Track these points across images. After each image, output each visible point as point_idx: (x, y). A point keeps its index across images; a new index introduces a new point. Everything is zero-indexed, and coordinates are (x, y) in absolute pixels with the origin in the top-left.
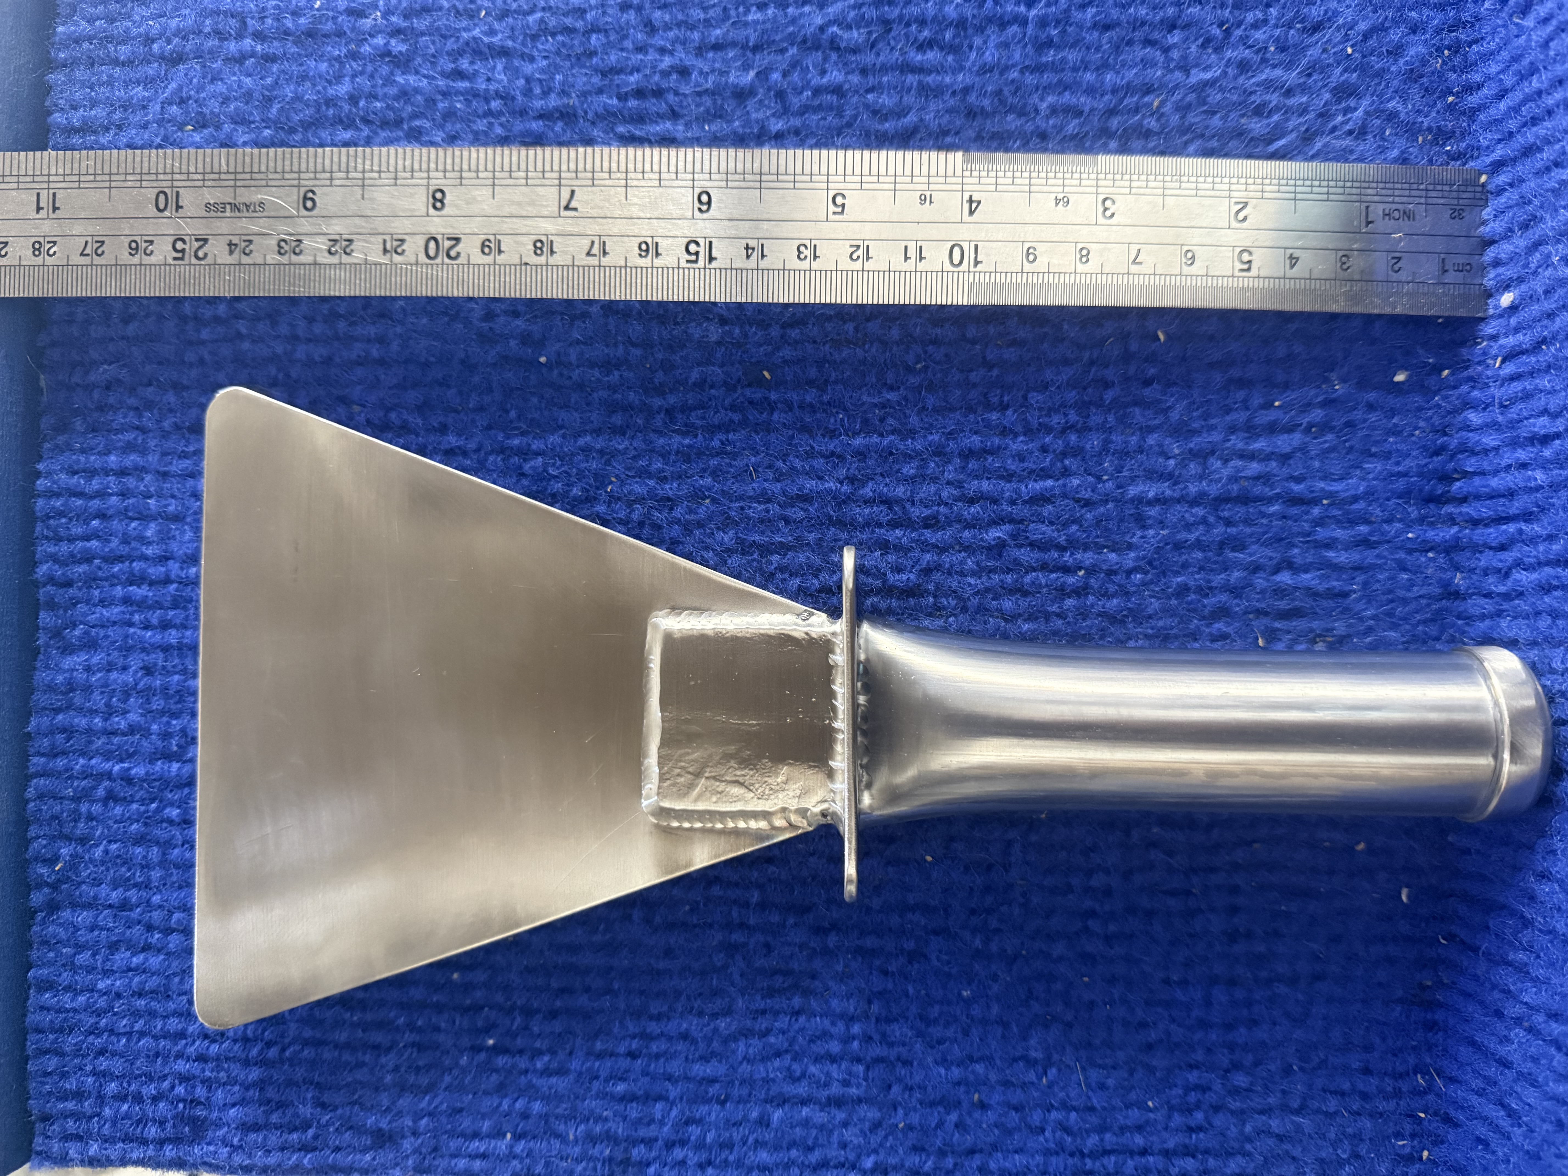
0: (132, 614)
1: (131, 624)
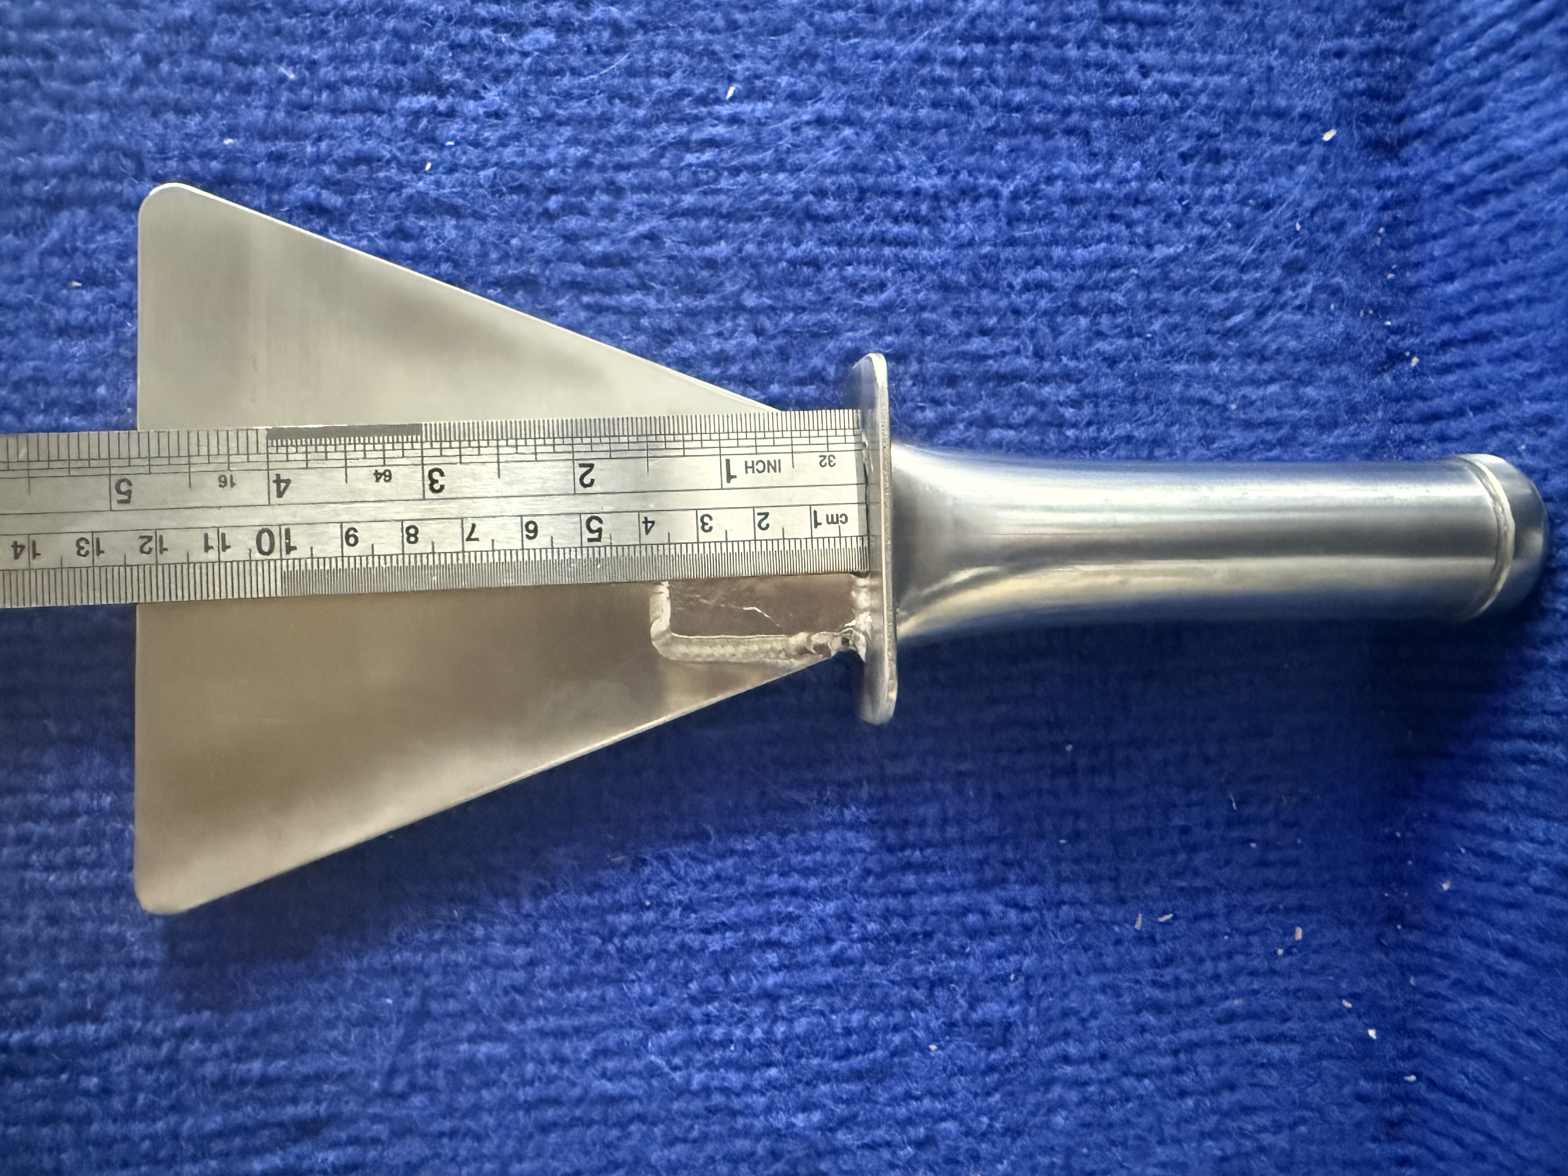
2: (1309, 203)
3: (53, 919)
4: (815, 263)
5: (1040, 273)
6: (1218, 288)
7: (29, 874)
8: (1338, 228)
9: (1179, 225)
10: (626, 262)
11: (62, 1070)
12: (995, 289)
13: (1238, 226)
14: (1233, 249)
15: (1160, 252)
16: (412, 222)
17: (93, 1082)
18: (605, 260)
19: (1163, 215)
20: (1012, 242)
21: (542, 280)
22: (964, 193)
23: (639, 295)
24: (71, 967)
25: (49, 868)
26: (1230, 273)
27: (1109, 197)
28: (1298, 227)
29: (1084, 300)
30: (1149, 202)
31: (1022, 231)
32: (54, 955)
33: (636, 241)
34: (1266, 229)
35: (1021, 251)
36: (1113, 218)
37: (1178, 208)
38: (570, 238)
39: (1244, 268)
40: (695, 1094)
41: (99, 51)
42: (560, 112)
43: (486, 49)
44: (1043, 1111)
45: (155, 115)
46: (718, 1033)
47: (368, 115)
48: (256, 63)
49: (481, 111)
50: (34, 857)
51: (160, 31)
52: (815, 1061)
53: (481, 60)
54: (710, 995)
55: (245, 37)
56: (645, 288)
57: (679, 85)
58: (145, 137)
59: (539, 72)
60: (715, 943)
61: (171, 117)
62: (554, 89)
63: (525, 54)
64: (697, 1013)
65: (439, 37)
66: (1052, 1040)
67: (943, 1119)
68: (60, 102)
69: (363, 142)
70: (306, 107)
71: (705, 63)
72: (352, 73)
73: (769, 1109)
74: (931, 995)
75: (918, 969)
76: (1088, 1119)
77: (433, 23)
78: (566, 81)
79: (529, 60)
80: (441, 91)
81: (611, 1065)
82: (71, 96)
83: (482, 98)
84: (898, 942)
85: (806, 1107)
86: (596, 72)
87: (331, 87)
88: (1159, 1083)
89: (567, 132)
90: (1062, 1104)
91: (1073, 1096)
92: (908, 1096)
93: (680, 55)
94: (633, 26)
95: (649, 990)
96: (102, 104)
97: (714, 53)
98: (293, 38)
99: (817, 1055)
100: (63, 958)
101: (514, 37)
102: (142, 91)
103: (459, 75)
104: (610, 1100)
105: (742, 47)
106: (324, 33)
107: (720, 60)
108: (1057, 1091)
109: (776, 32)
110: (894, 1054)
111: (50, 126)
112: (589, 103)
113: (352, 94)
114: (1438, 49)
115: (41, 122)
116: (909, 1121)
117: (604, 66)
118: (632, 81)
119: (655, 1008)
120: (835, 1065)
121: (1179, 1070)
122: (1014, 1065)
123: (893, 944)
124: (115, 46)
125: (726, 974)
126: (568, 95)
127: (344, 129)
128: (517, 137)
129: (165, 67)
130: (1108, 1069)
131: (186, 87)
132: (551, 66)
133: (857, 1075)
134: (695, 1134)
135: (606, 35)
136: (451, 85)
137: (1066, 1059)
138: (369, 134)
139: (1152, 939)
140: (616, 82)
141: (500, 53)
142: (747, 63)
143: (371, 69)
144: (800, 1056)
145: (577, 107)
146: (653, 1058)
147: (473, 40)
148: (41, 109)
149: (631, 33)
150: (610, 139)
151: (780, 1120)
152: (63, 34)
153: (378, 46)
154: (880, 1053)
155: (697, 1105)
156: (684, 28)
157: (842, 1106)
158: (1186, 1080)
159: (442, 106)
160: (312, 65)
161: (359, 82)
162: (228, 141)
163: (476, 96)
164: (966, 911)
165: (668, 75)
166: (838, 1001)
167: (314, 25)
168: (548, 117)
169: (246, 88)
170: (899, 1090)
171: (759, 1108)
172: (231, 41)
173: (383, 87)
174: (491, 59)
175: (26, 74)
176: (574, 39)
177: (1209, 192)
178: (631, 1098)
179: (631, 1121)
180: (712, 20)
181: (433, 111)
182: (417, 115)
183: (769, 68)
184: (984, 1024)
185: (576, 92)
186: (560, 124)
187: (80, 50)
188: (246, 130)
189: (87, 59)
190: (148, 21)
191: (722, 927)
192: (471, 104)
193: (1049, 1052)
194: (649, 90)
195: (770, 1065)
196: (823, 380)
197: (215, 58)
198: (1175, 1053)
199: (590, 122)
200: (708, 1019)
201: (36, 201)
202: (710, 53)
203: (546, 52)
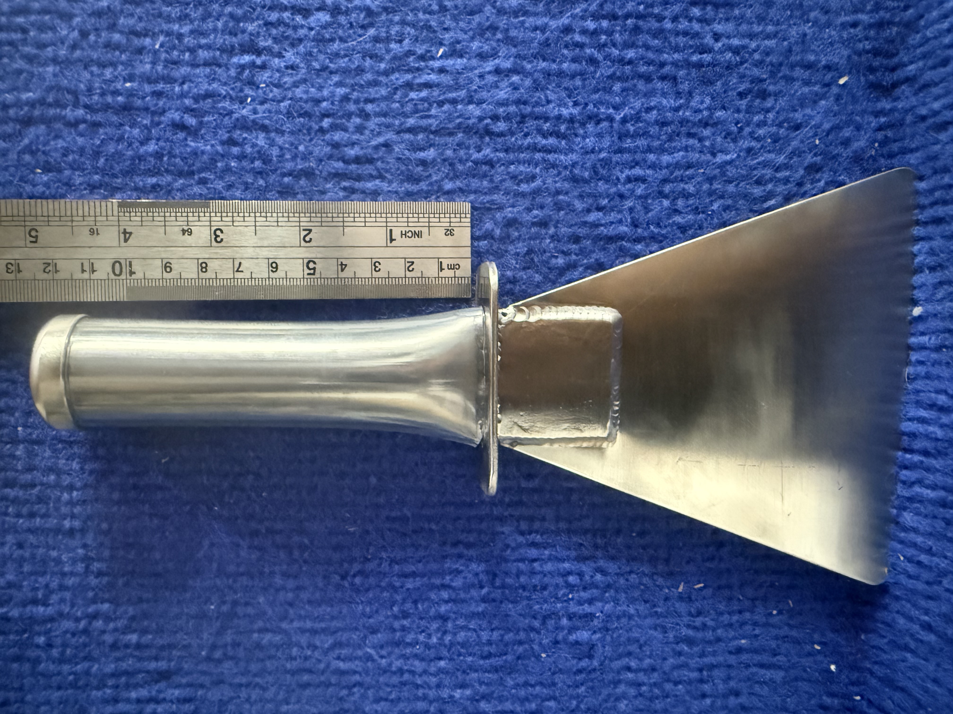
2: (827, 126)
3: (20, 546)
4: (491, 163)
5: (638, 171)
6: (759, 182)
7: (7, 519)
8: (846, 143)
9: (735, 140)
10: (370, 161)
11: (25, 631)
12: (607, 181)
13: (775, 141)
14: (772, 156)
15: (720, 158)
16: (237, 134)
17: (41, 640)
18: (357, 160)
19: (724, 133)
20: (620, 151)
21: (317, 172)
22: (590, 118)
23: (377, 182)
24: (31, 574)
25: (18, 515)
26: (768, 172)
27: (688, 121)
28: (817, 142)
29: (667, 188)
30: (715, 124)
31: (628, 143)
32: (21, 566)
33: (376, 148)
34: (795, 143)
35: (626, 157)
36: (690, 135)
37: (734, 129)
38: (336, 145)
39: (778, 169)
40: (394, 673)
41: (53, 29)
42: (332, 65)
43: (287, 25)
44: (612, 699)
45: (86, 68)
46: (409, 638)
47: (214, 67)
48: (146, 35)
49: (283, 65)
50: (10, 509)
51: (90, 15)
52: (470, 659)
53: (284, 32)
54: (405, 615)
55: (140, 19)
56: (381, 177)
57: (407, 48)
58: (80, 81)
59: (320, 40)
60: (410, 584)
61: (95, 69)
62: (329, 51)
63: (311, 29)
64: (397, 625)
65: (258, 19)
66: (620, 657)
67: (548, 700)
68: (30, 59)
69: (210, 84)
70: (175, 63)
71: (424, 34)
72: (203, 41)
73: (438, 686)
74: (544, 623)
75: (537, 607)
76: (641, 707)
77: (254, 10)
78: (336, 46)
79: (313, 33)
80: (258, 52)
81: (344, 652)
82: (36, 56)
83: (284, 57)
84: (524, 590)
85: (463, 686)
86: (356, 39)
87: (192, 50)
88: (689, 688)
89: (336, 78)
90: (624, 696)
91: (632, 692)
92: (526, 684)
93: (408, 29)
94: (380, 10)
95: (368, 609)
96: (55, 61)
97: (430, 27)
98: (169, 19)
99: (470, 655)
100: (26, 568)
101: (305, 17)
102: (78, 53)
103: (270, 42)
104: (343, 673)
105: (448, 23)
106: (187, 16)
107: (435, 32)
108: (622, 688)
109: (472, 13)
110: (519, 658)
111: (25, 75)
112: (350, 60)
113: (203, 54)
114: (922, 23)
115: (19, 72)
116: (527, 699)
117: (360, 36)
118: (378, 45)
119: (371, 620)
120: (481, 662)
121: (701, 681)
122: (594, 670)
123: (521, 591)
124: (63, 26)
125: (415, 602)
126: (337, 55)
127: (198, 77)
128: (305, 81)
129: (92, 38)
130: (655, 677)
131: (104, 50)
132: (327, 36)
133: (496, 670)
134: (393, 696)
135: (362, 16)
136: (265, 48)
137: (629, 669)
138: (214, 79)
139: (690, 599)
140: (368, 46)
141: (295, 28)
142: (452, 34)
143: (215, 38)
144: (460, 655)
145: (343, 63)
146: (369, 650)
147: (278, 20)
148: (19, 64)
149: (378, 14)
150: (363, 83)
151: (445, 693)
152: (33, 18)
153: (220, 24)
154: (509, 658)
155: (395, 680)
156: (412, 11)
157: (484, 687)
158: (706, 688)
159: (259, 62)
160: (180, 36)
161: (208, 47)
162: (128, 85)
163: (280, 55)
164: (569, 573)
165: (400, 42)
166: (484, 624)
167: (181, 11)
168: (324, 68)
169: (140, 51)
170: (521, 680)
171: (433, 685)
172: (131, 22)
173: (222, 50)
174: (290, 32)
175: (11, 43)
176: (342, 19)
177: (756, 118)
178: (355, 672)
179: (354, 686)
180: (430, 5)
181: (253, 65)
182: (242, 67)
183: (466, 37)
184: (577, 643)
185: (342, 52)
186: (331, 73)
187: (42, 28)
188: (140, 77)
189: (46, 33)
190: (82, 9)
191: (414, 575)
192: (276, 60)
193: (617, 664)
194: (388, 51)
195: (440, 659)
196: (493, 238)
197: (121, 32)
198: (701, 670)
199: (350, 72)
200: (403, 629)
201: (17, 120)
202: (428, 27)
203: (324, 27)
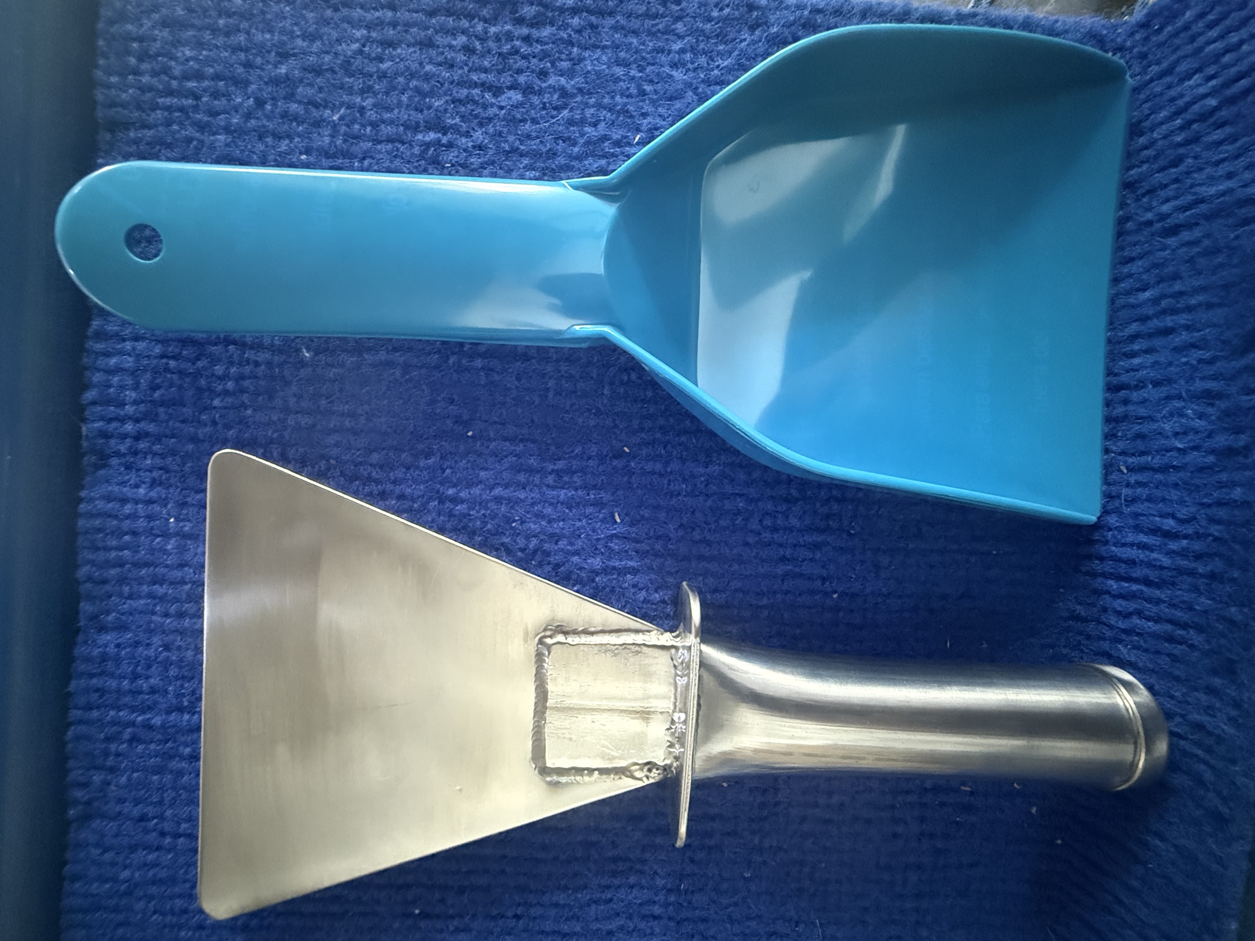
0: (155, 605)
1: (153, 613)
41: (228, 96)
42: (522, 147)
43: (475, 103)
45: (260, 138)
47: (396, 144)
48: (325, 107)
49: (470, 144)
51: (266, 83)
53: (473, 110)
55: (321, 89)
57: (603, 133)
58: (254, 152)
59: (511, 120)
61: (269, 140)
62: (519, 133)
63: (501, 108)
65: (445, 94)
68: (202, 127)
69: (391, 162)
70: (356, 137)
71: (621, 118)
72: (387, 116)
77: (442, 85)
78: (528, 127)
79: (503, 112)
80: (444, 130)
82: (208, 125)
83: (471, 136)
86: (548, 121)
87: (374, 125)
89: (526, 161)
93: (604, 112)
94: (575, 91)
96: (227, 130)
97: (627, 111)
98: (350, 91)
101: (495, 95)
102: (253, 123)
103: (457, 120)
105: (647, 108)
106: (370, 88)
107: (632, 117)
109: (671, 99)
111: (195, 143)
112: (541, 142)
113: (386, 130)
115: (189, 140)
117: (553, 117)
118: (572, 128)
124: (238, 92)
126: (528, 137)
127: (380, 152)
128: (493, 163)
129: (268, 107)
131: (280, 121)
132: (519, 116)
135: (556, 96)
136: (452, 127)
138: (396, 156)
140: (561, 128)
141: (485, 107)
142: (649, 119)
143: (399, 113)
145: (534, 144)
147: (467, 97)
148: (190, 131)
149: (573, 96)
150: (554, 166)
152: (206, 83)
153: (404, 98)
156: (608, 93)
159: (444, 140)
160: (362, 110)
161: (392, 122)
162: (304, 157)
163: (467, 135)
165: (595, 125)
167: (364, 83)
168: (514, 150)
169: (318, 124)
172: (310, 92)
173: (407, 127)
174: (479, 110)
175: (181, 109)
176: (535, 100)
180: (628, 88)
181: (438, 142)
182: (428, 145)
183: (664, 123)
185: (534, 134)
186: (521, 155)
187: (216, 95)
188: (317, 150)
189: (219, 100)
190: (260, 77)
192: (464, 140)
194: (582, 135)
197: (300, 102)
199: (541, 155)
202: (625, 112)
203: (516, 106)
